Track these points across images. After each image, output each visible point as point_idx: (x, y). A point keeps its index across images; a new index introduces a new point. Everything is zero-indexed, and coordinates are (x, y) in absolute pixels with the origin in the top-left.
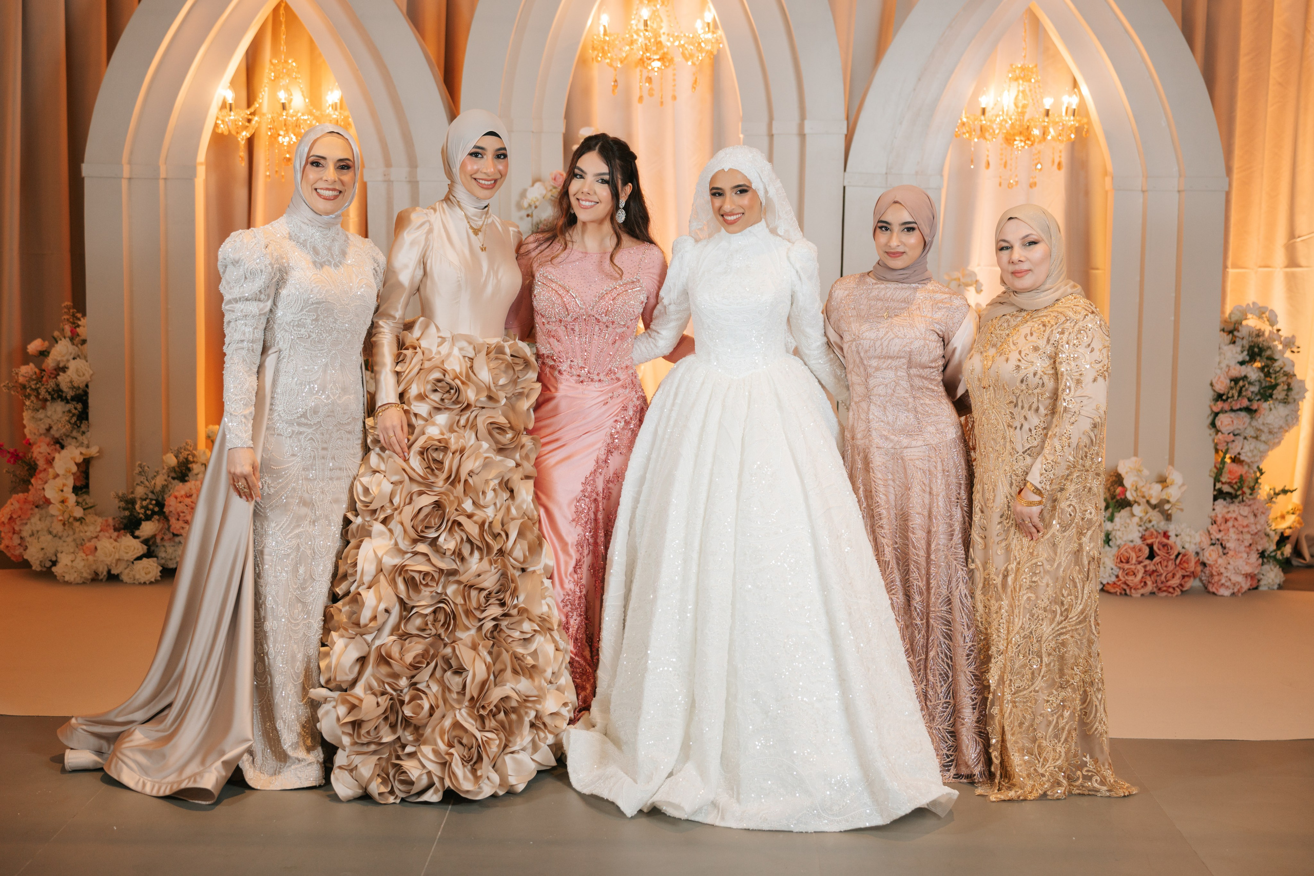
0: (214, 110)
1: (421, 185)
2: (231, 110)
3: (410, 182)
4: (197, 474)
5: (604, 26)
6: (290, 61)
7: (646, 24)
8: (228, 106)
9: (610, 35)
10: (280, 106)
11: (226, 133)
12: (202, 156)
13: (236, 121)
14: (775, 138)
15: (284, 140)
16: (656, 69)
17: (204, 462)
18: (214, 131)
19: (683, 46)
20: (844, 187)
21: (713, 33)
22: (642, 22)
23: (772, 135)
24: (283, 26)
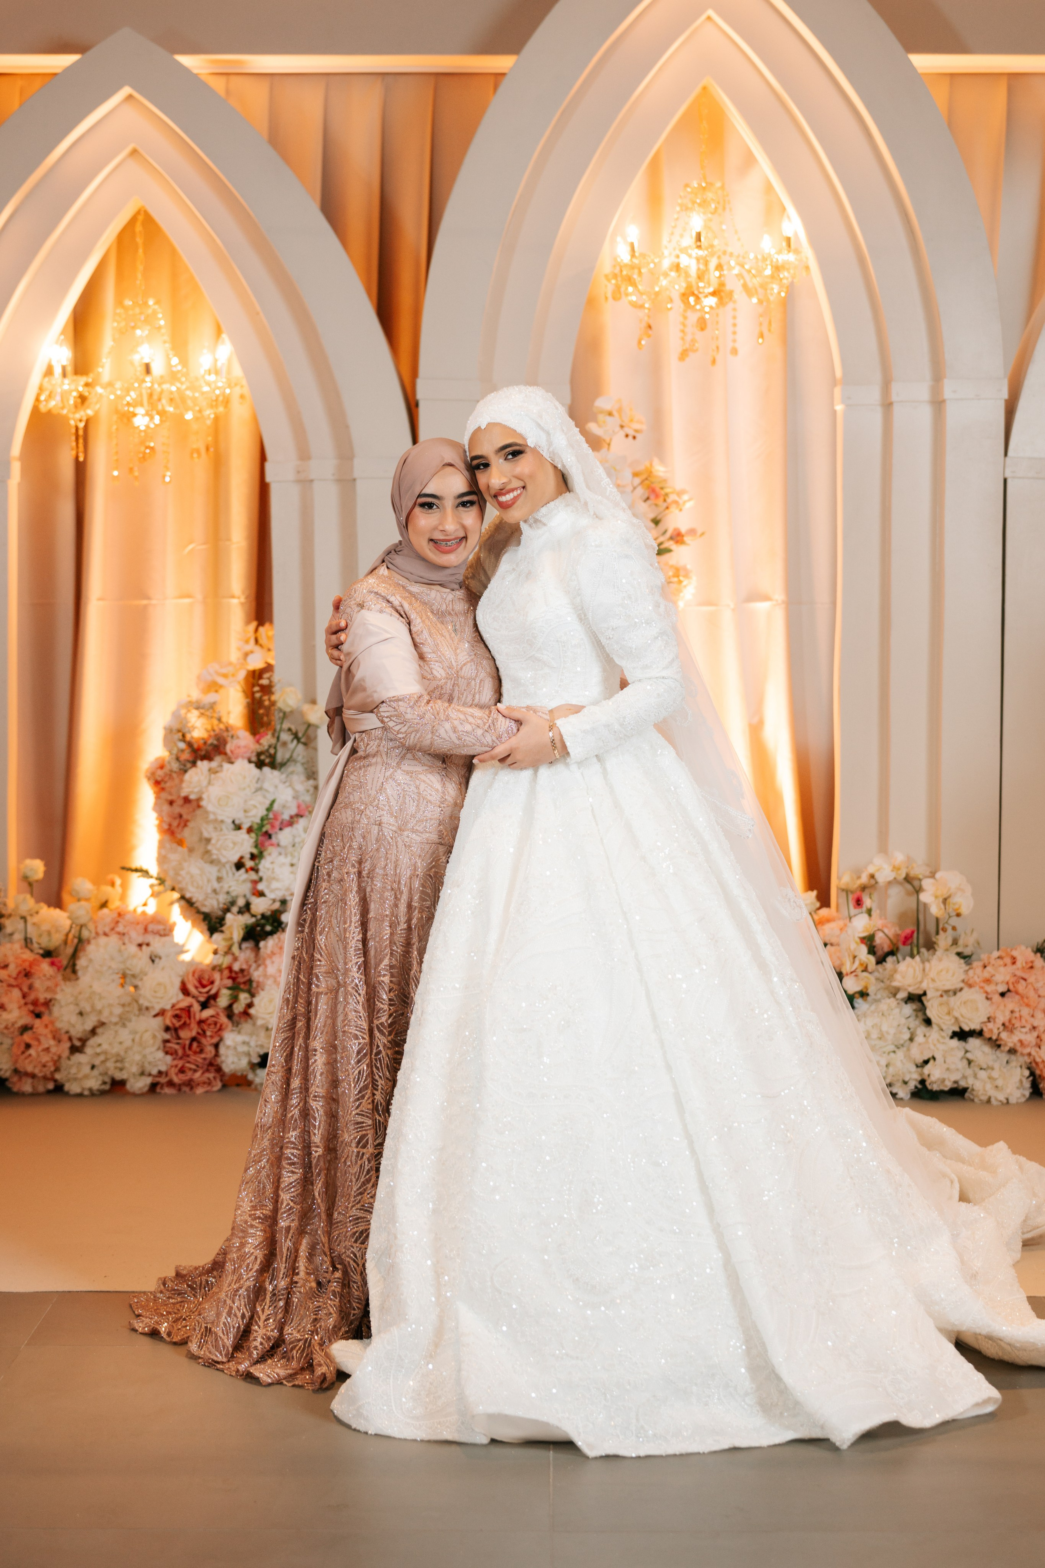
0: (35, 379)
1: (358, 483)
2: (64, 375)
3: (339, 481)
4: (11, 935)
5: (632, 245)
6: (151, 302)
7: (698, 237)
8: (58, 371)
9: (643, 255)
10: (142, 369)
11: (55, 412)
12: (16, 449)
13: (71, 391)
14: (897, 409)
15: (141, 421)
16: (707, 309)
17: (24, 914)
18: (35, 411)
19: (749, 271)
20: (1005, 481)
21: (797, 252)
22: (694, 235)
23: (891, 404)
24: (141, 251)
